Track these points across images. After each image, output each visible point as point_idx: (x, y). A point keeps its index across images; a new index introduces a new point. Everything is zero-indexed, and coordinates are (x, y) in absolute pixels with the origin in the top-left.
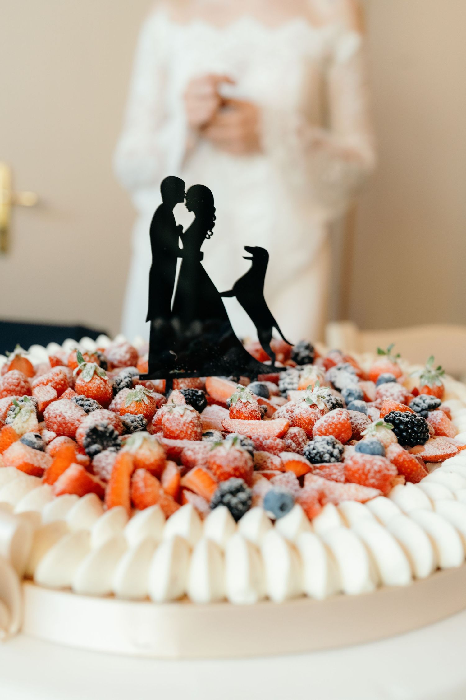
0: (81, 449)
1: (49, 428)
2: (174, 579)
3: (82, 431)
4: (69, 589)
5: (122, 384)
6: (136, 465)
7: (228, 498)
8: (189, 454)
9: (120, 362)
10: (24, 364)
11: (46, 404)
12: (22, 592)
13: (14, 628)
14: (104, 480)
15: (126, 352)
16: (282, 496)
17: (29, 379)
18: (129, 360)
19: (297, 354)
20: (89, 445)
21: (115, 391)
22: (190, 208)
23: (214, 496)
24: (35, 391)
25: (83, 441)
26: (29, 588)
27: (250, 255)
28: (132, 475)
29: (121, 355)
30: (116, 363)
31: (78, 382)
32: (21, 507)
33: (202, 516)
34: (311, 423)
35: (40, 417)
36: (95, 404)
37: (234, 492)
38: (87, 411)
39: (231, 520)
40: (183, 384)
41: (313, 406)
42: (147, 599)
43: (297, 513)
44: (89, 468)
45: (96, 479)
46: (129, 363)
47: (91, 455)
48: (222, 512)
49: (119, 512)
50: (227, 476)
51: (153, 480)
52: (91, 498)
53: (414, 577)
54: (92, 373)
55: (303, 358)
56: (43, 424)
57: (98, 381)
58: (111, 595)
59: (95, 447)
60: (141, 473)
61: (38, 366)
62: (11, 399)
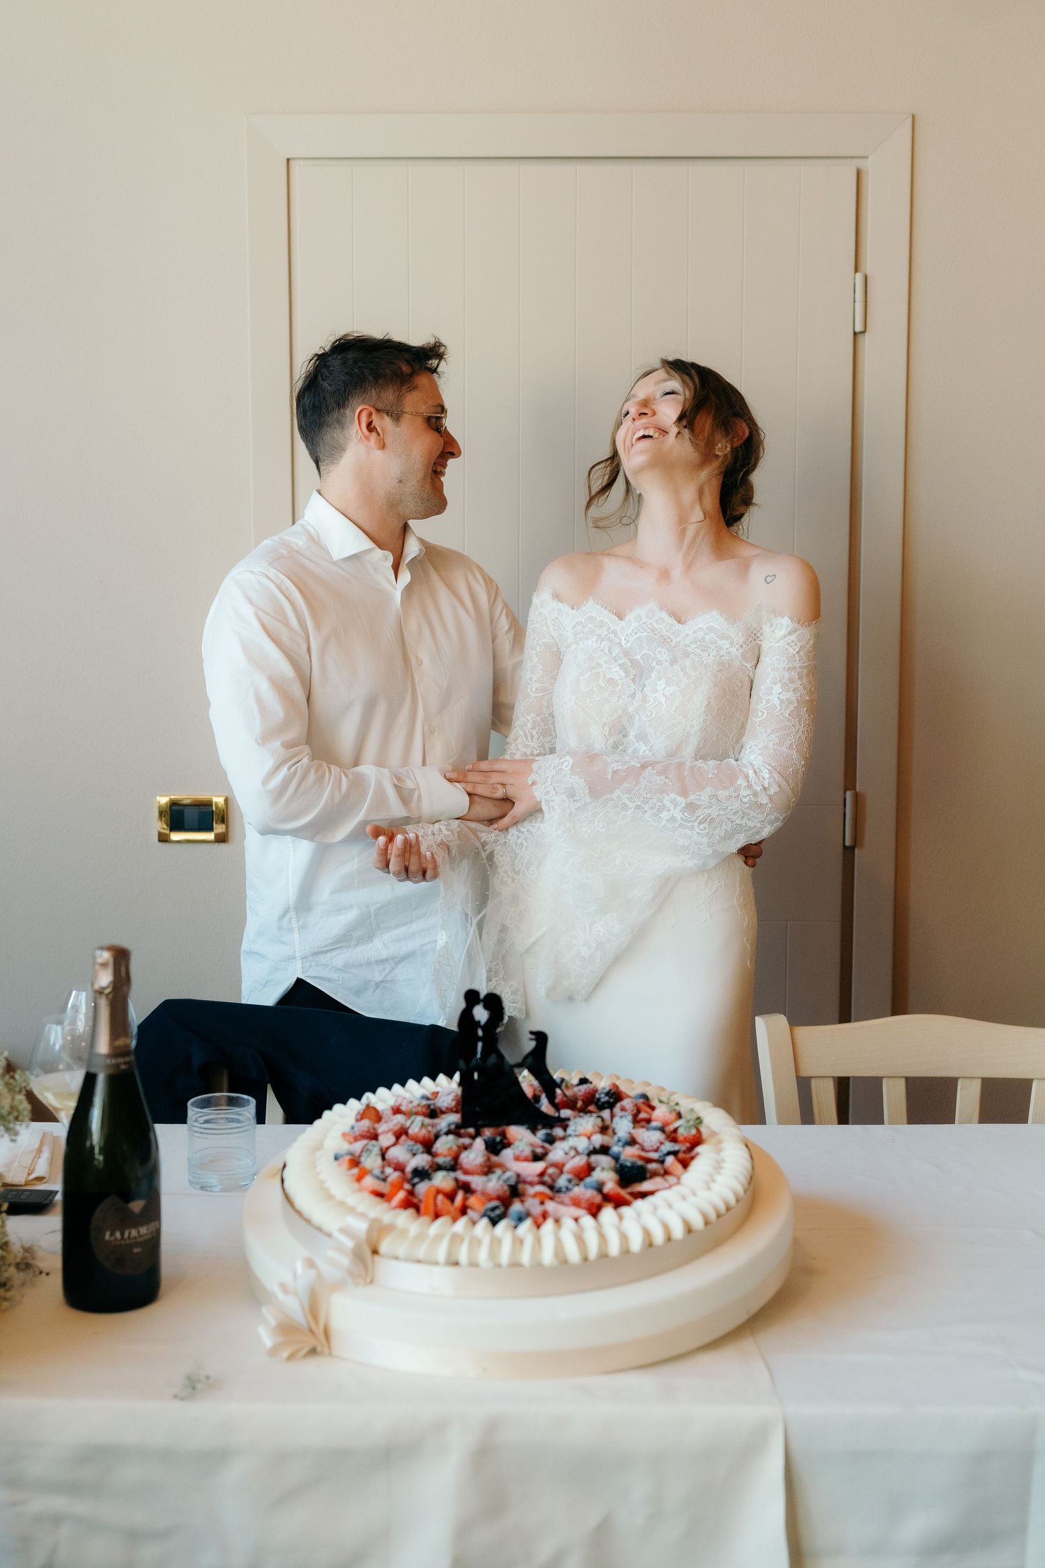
0: (409, 1181)
1: (389, 1165)
2: (449, 1254)
3: (409, 1169)
4: (396, 1258)
5: (442, 1132)
6: (438, 1192)
7: (489, 1213)
8: (473, 1186)
9: (447, 1108)
10: (373, 1111)
11: (388, 1148)
12: (373, 1261)
13: (369, 1279)
14: (420, 1201)
15: (453, 1100)
16: (520, 1213)
17: (376, 1125)
18: (454, 1106)
19: (599, 1099)
20: (412, 1179)
21: (437, 1137)
22: (486, 1007)
23: (482, 1210)
24: (381, 1138)
25: (409, 1176)
26: (376, 1258)
27: (533, 1037)
28: (435, 1198)
29: (448, 1103)
30: (444, 1109)
31: (410, 1131)
32: (373, 1214)
33: (474, 1223)
34: (563, 1165)
35: (383, 1158)
36: (419, 1147)
37: (493, 1209)
38: (414, 1155)
39: (490, 1225)
40: (488, 1132)
41: (566, 1154)
42: (437, 1264)
43: (528, 1223)
44: (411, 1193)
45: (415, 1201)
46: (454, 1109)
47: (414, 1185)
48: (485, 1221)
49: (425, 1219)
50: (490, 1199)
51: (447, 1202)
52: (411, 1211)
53: (585, 1259)
54: (420, 1124)
55: (604, 1103)
56: (385, 1163)
57: (424, 1132)
58: (419, 1261)
59: (416, 1180)
60: (440, 1197)
61: (383, 1111)
62: (364, 1142)
